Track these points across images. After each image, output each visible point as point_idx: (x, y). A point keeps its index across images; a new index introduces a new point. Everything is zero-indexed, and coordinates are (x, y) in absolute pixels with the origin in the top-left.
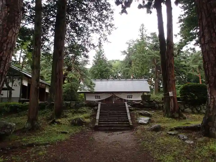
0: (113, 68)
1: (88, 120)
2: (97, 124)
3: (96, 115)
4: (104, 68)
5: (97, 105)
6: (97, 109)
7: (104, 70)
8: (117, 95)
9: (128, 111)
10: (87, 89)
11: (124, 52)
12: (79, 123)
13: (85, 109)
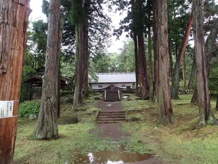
0: (111, 61)
1: (101, 98)
2: (105, 99)
3: (104, 96)
4: (104, 62)
5: (104, 91)
6: (104, 93)
7: (104, 64)
8: (114, 85)
9: (119, 94)
10: (93, 81)
11: (121, 49)
12: (98, 99)
13: (98, 93)
